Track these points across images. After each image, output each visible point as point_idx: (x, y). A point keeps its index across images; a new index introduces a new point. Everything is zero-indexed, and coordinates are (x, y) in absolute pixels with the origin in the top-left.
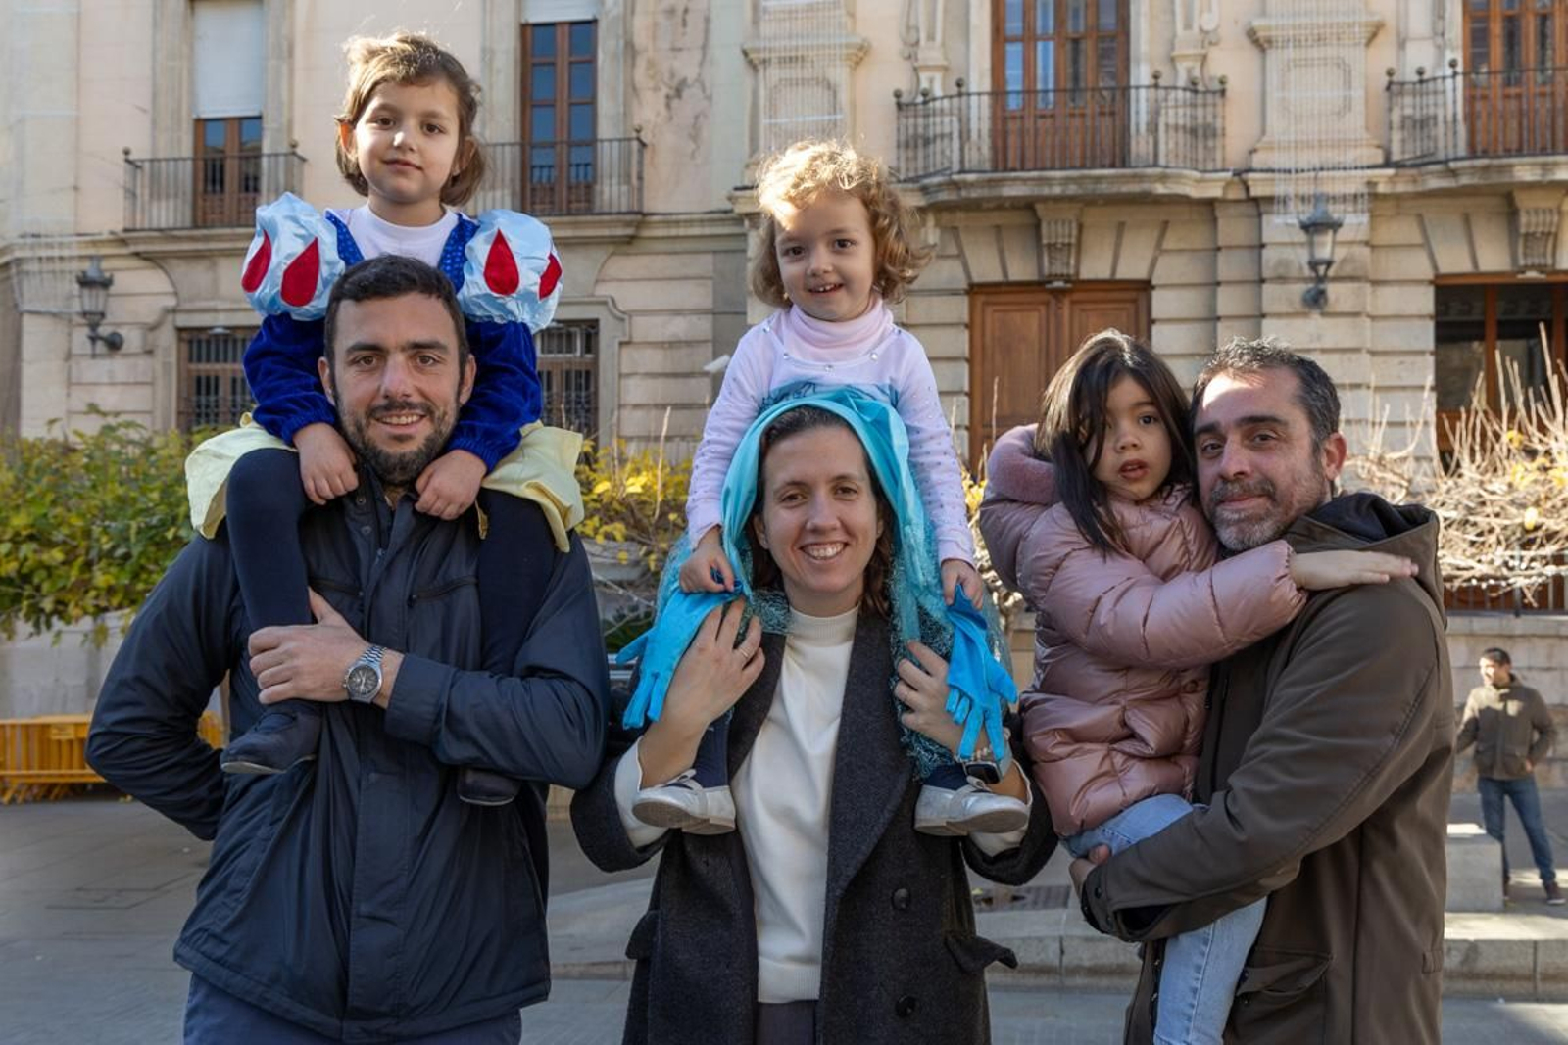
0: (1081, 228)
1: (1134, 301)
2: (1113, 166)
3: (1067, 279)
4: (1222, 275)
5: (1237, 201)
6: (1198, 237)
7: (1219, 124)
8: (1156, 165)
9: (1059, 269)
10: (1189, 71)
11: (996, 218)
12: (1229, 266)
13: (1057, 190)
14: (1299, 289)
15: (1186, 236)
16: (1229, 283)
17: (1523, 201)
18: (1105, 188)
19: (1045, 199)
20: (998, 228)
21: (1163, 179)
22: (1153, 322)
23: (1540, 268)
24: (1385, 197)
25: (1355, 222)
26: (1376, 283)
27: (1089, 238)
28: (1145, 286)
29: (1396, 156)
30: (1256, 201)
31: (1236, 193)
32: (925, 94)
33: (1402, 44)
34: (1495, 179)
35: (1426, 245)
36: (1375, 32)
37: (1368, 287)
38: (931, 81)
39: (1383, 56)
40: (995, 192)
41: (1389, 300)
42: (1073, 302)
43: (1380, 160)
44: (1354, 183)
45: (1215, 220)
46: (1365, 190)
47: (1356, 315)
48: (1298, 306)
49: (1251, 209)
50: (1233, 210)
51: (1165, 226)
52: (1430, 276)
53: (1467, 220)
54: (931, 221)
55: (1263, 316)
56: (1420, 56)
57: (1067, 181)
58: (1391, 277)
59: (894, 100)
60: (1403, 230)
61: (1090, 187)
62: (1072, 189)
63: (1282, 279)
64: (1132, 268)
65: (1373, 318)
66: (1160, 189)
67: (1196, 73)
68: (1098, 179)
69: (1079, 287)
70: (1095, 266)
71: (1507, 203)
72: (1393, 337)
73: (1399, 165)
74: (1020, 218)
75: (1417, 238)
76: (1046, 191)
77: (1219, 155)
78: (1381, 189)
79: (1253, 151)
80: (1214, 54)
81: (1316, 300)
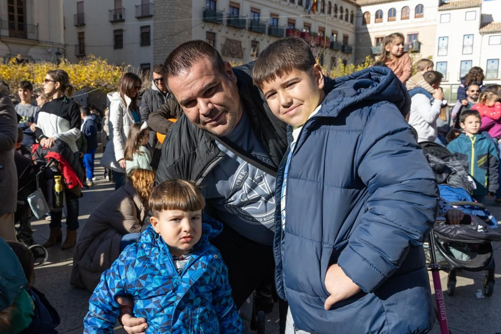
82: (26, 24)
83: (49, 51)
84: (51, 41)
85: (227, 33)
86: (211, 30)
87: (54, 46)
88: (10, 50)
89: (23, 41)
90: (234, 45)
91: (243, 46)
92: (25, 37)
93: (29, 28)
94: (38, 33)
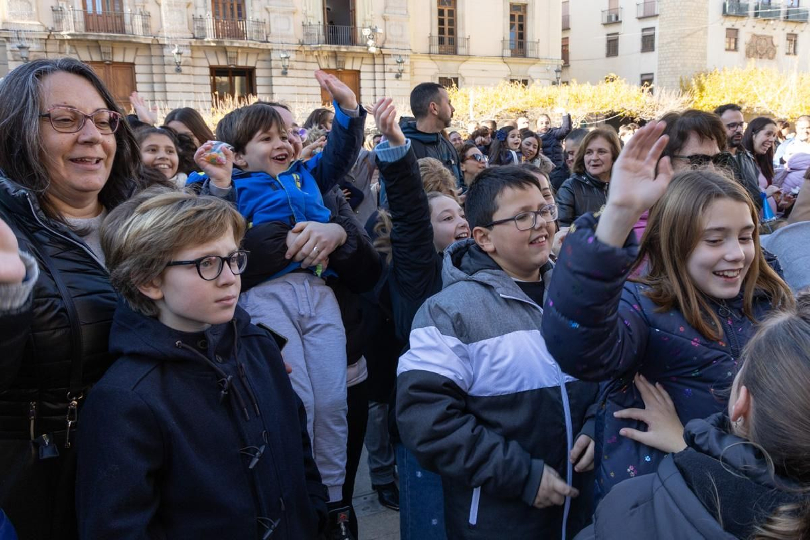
0: (113, 48)
1: (131, 68)
2: (119, 33)
3: (110, 61)
4: (154, 63)
5: (156, 44)
6: (147, 53)
7: (149, 24)
8: (133, 34)
9: (107, 58)
10: (140, 9)
11: (87, 44)
12: (155, 60)
13: (104, 39)
14: (174, 68)
15: (143, 52)
16: (156, 65)
17: (228, 49)
18: (118, 39)
19: (101, 41)
20: (88, 46)
21: (134, 38)
22: (135, 74)
23: (234, 65)
24: (195, 46)
25: (187, 52)
26: (194, 66)
27: (115, 50)
28: (133, 64)
29: (196, 36)
30: (161, 45)
31: (155, 42)
32: (61, 8)
33: (196, 8)
34: (220, 44)
35: (206, 58)
36: (189, 5)
37: (192, 68)
38: (63, 4)
39: (192, 11)
40: (85, 38)
41: (198, 71)
42: (113, 67)
43: (192, 37)
44: (186, 42)
45: (150, 49)
46: (189, 44)
47: (189, 75)
48: (174, 72)
49: (160, 46)
50: (155, 46)
51: (137, 49)
52: (208, 66)
53: (216, 53)
54: (67, 43)
55: (165, 74)
56: (200, 12)
57: (106, 36)
58: (198, 65)
59: (51, 8)
60: (200, 54)
61: (113, 39)
62: (108, 39)
63: (169, 65)
64: (129, 59)
65: (193, 75)
66: (134, 40)
67: (142, 10)
68: (115, 37)
69: (114, 64)
70: (118, 58)
71: (225, 50)
72: (199, 80)
73: (197, 39)
74: (94, 44)
75: (204, 56)
76: (101, 39)
77: (150, 32)
78: (193, 44)
79: (159, 32)
80: (147, 5)
81: (179, 71)
82: (526, 42)
83: (548, 68)
84: (550, 58)
85: (754, 27)
86: (733, 26)
87: (554, 63)
88: (511, 71)
89: (524, 60)
90: (763, 42)
91: (775, 42)
92: (524, 55)
93: (529, 45)
94: (538, 50)
